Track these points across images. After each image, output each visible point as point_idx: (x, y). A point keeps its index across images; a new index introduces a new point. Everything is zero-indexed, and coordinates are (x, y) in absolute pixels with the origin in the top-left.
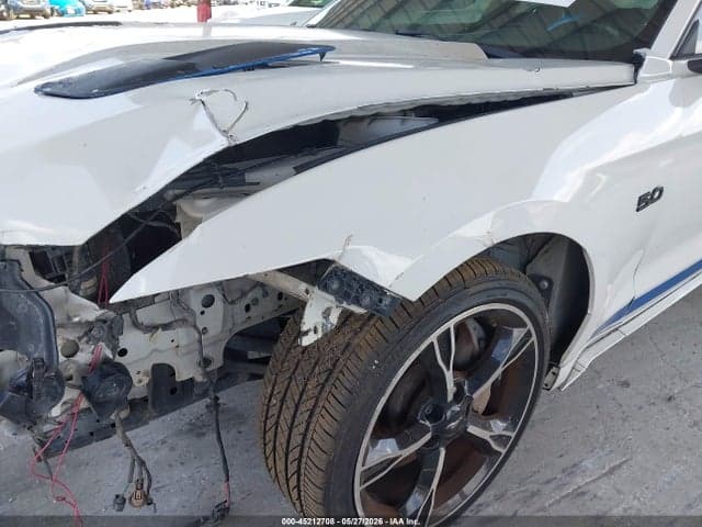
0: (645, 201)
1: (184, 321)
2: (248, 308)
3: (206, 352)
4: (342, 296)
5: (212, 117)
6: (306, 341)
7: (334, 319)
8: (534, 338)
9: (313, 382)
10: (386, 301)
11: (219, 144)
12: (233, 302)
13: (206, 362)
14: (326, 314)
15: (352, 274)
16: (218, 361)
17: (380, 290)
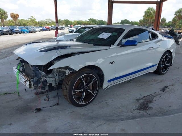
0: (111, 63)
1: (53, 77)
2: (61, 77)
3: (56, 82)
4: (70, 70)
5: (57, 54)
6: (66, 75)
7: (69, 73)
8: (96, 79)
9: (68, 81)
10: (74, 71)
11: (58, 56)
12: (59, 76)
13: (56, 84)
14: (68, 72)
15: (71, 68)
16: (58, 84)
17: (73, 69)
